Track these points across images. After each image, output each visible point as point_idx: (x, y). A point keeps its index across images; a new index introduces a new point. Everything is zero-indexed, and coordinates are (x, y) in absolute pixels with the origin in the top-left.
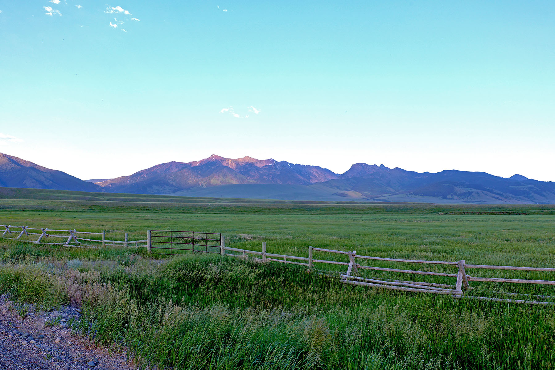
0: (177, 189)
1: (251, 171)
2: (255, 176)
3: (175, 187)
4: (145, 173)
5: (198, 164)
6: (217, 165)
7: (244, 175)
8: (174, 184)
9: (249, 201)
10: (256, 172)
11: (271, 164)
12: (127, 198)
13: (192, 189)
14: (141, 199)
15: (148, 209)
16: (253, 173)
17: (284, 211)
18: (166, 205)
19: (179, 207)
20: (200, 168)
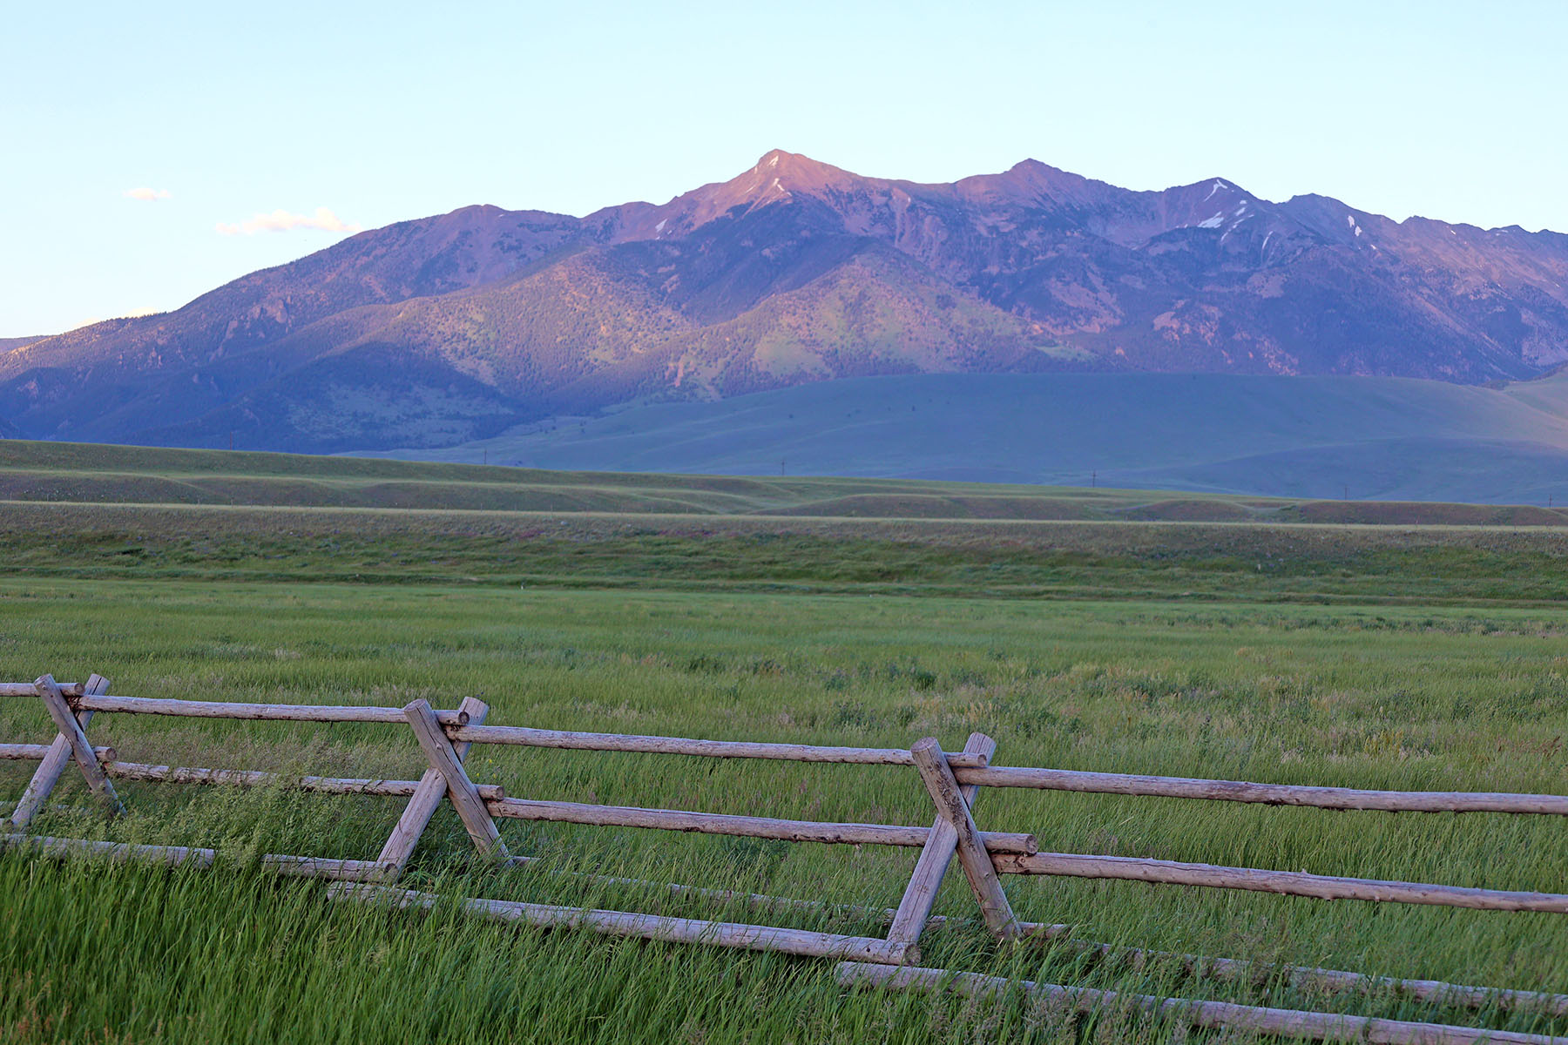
0: (506, 410)
1: (1060, 277)
2: (1089, 315)
3: (490, 394)
4: (275, 295)
5: (660, 227)
6: (805, 233)
7: (1006, 305)
8: (486, 374)
9: (959, 501)
10: (1097, 281)
11: (1213, 223)
12: (62, 473)
13: (614, 408)
14: (168, 484)
15: (136, 552)
16: (1075, 287)
17: (1088, 571)
18: (263, 520)
19: (347, 537)
20: (676, 253)
